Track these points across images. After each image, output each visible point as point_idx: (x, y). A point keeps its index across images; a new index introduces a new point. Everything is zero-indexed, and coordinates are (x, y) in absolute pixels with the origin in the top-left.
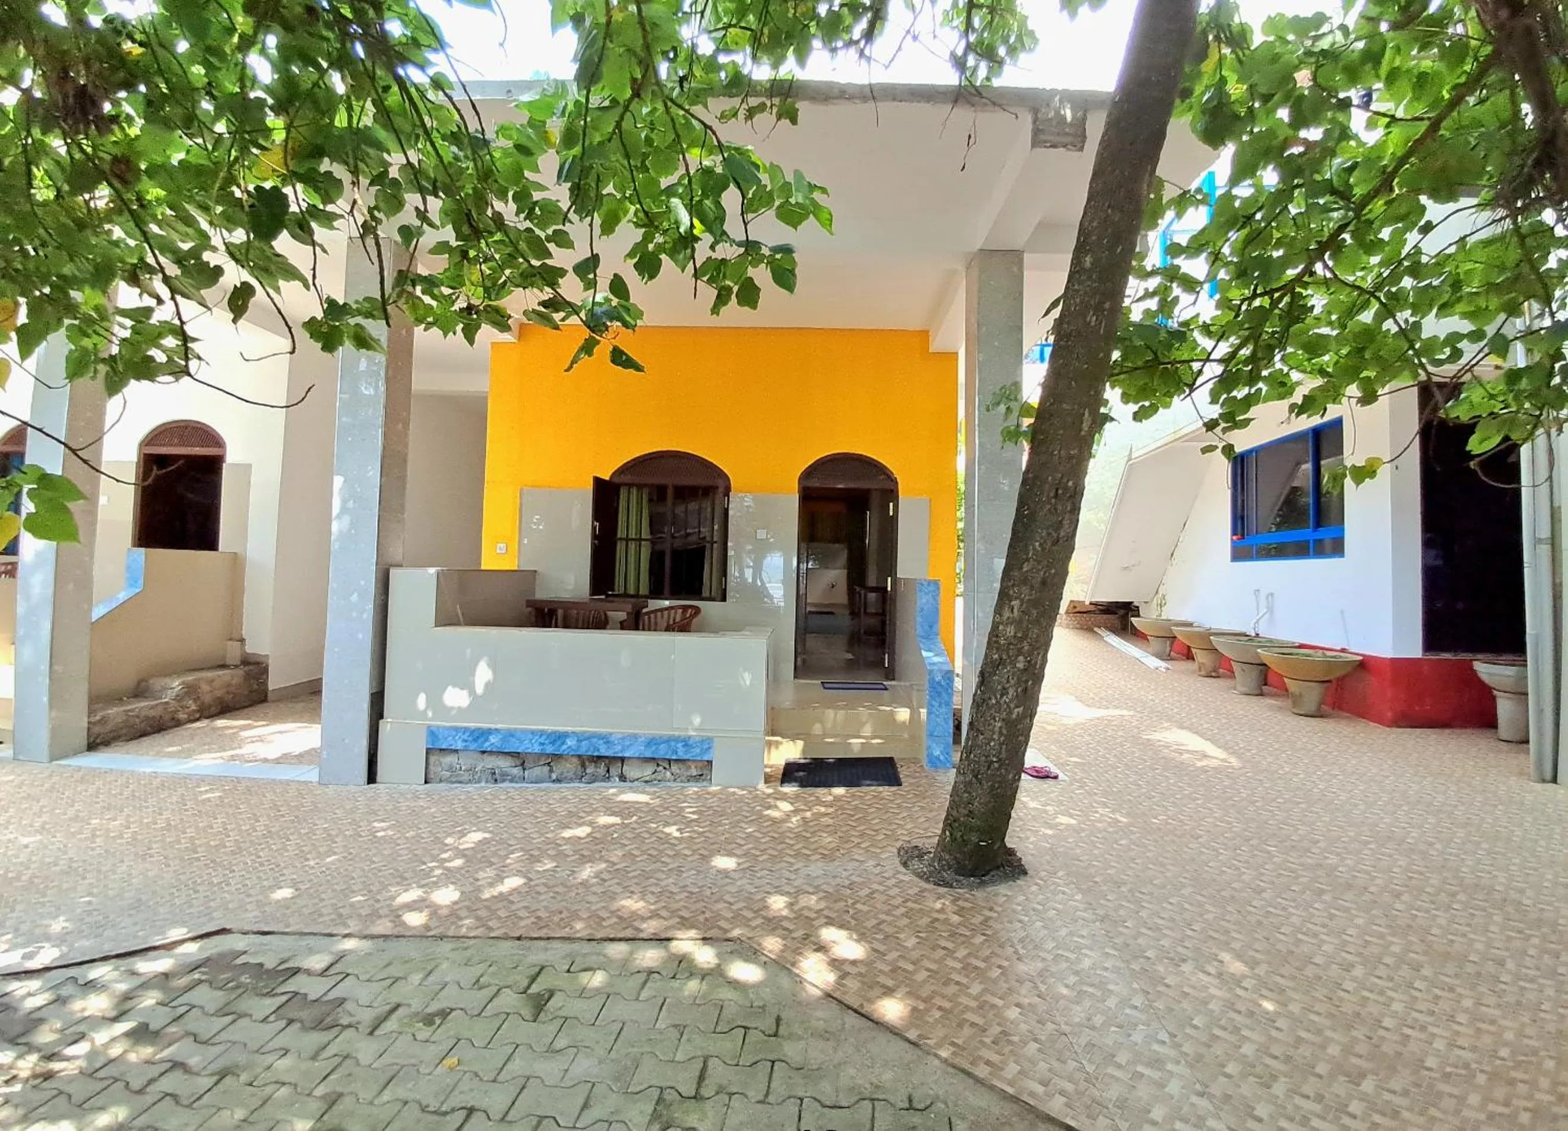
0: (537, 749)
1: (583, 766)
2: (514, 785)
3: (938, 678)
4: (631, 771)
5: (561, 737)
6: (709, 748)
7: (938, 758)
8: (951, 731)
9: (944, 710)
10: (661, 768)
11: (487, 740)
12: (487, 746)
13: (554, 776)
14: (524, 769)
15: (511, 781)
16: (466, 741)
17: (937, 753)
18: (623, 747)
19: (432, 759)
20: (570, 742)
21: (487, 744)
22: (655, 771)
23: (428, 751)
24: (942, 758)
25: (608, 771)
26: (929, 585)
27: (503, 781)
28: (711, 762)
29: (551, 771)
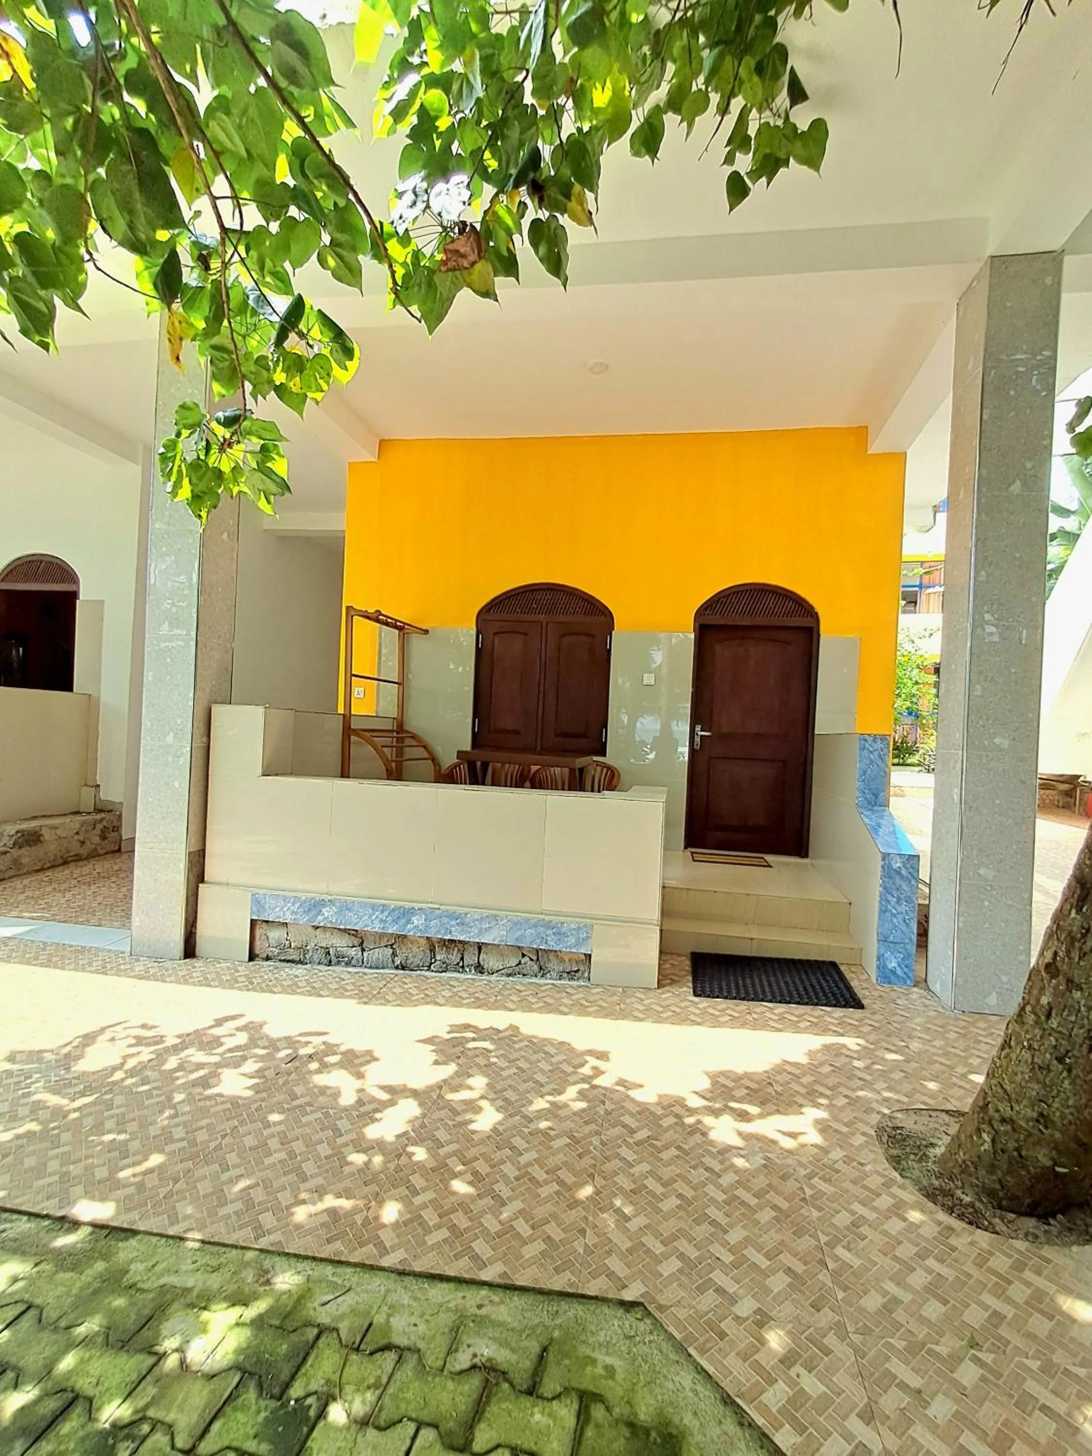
0: (377, 928)
1: (432, 950)
2: (351, 969)
3: (897, 864)
4: (490, 961)
5: (407, 914)
6: (588, 938)
7: (893, 972)
8: (914, 938)
9: (903, 908)
10: (526, 959)
11: (320, 912)
12: (320, 920)
13: (397, 962)
14: (363, 950)
15: (348, 964)
16: (296, 913)
17: (892, 964)
18: (481, 930)
19: (258, 932)
20: (417, 921)
21: (320, 918)
22: (520, 963)
23: (253, 923)
24: (899, 972)
25: (462, 959)
26: (874, 741)
27: (338, 963)
28: (590, 956)
29: (394, 954)
